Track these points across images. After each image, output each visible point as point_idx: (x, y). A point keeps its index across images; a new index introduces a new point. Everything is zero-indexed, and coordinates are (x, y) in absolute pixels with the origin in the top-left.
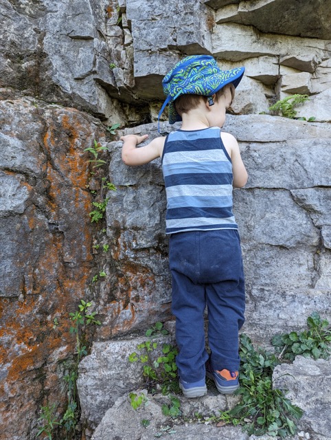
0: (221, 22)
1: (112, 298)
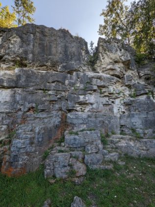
0: (76, 104)
1: (67, 128)
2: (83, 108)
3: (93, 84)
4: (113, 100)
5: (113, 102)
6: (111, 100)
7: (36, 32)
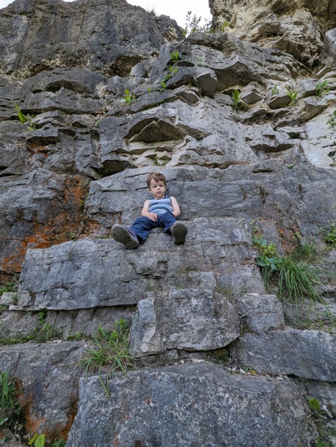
0: (131, 142)
1: (83, 233)
2: (160, 155)
3: (196, 63)
4: (296, 129)
5: (295, 136)
6: (288, 129)
7: (37, 11)
